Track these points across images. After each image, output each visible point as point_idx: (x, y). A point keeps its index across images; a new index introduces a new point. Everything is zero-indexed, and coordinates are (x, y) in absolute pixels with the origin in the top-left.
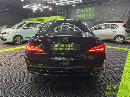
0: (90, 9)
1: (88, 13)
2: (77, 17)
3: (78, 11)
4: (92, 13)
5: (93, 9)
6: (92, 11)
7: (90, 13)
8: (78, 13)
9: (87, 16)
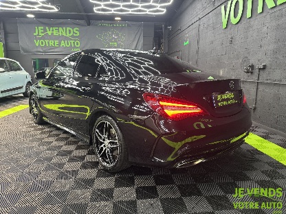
0: (70, 31)
1: (66, 38)
2: (37, 45)
3: (39, 31)
4: (75, 40)
5: (76, 31)
6: (75, 35)
7: (71, 40)
8: (38, 35)
9: (63, 44)
